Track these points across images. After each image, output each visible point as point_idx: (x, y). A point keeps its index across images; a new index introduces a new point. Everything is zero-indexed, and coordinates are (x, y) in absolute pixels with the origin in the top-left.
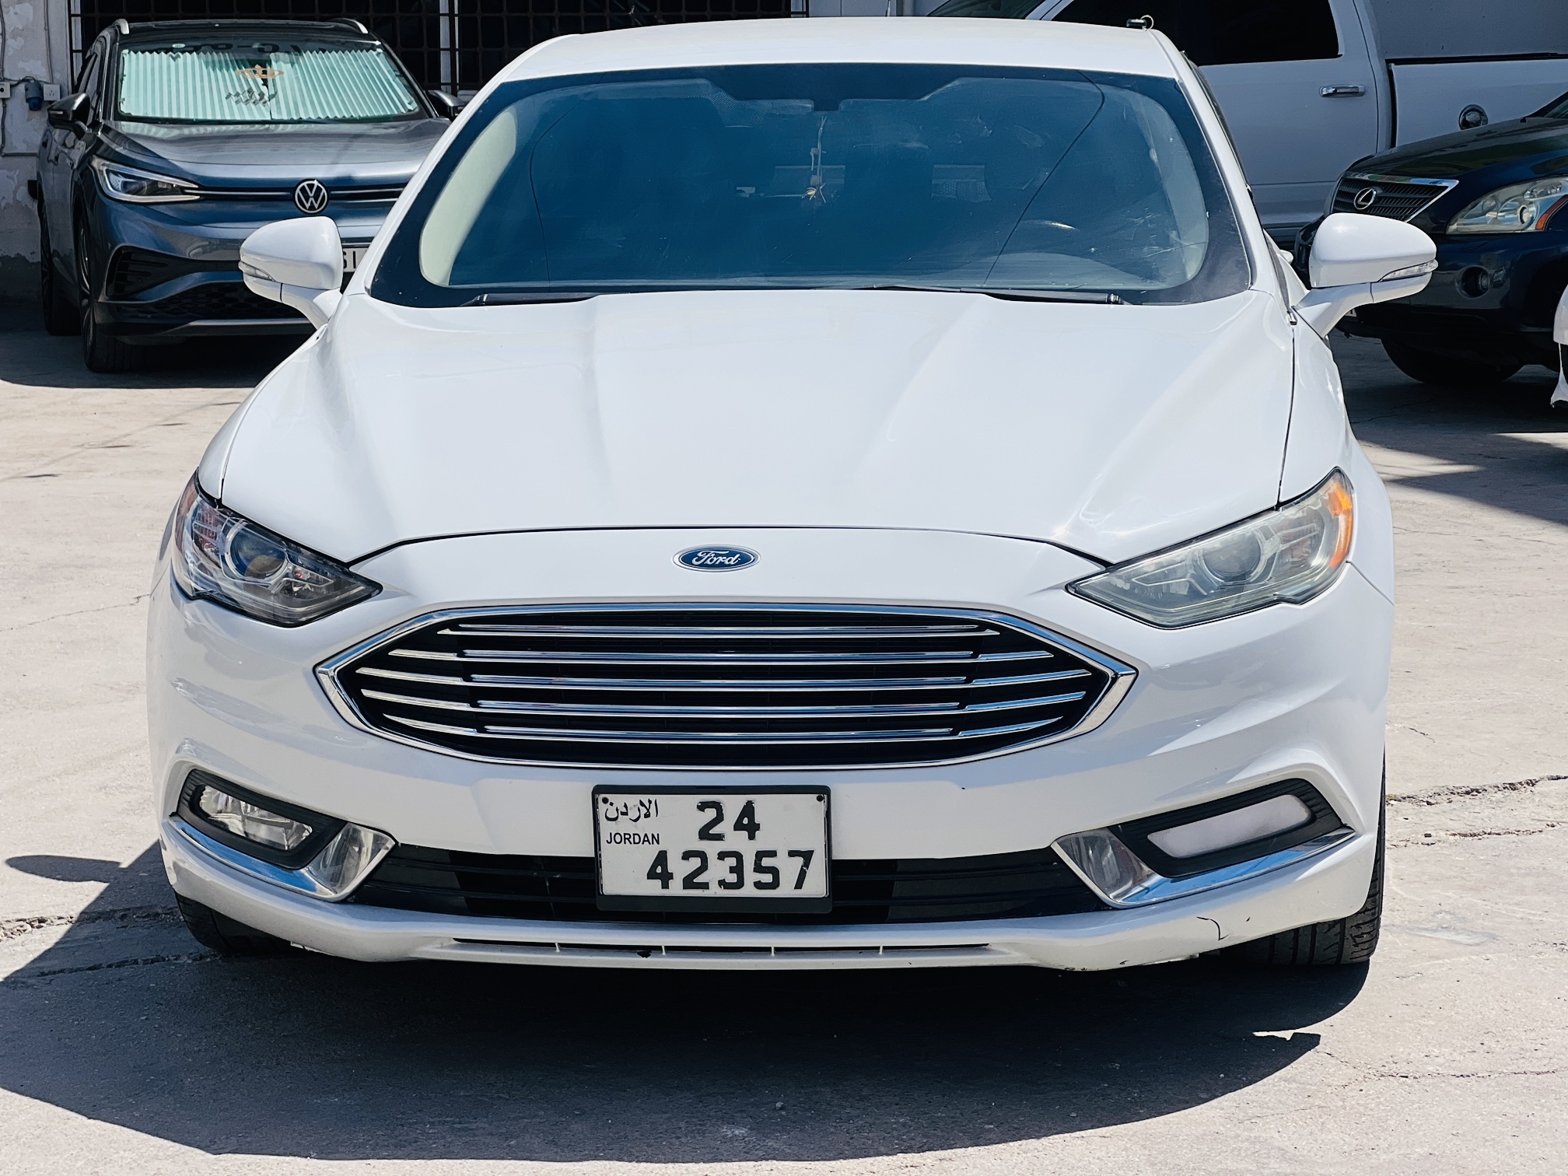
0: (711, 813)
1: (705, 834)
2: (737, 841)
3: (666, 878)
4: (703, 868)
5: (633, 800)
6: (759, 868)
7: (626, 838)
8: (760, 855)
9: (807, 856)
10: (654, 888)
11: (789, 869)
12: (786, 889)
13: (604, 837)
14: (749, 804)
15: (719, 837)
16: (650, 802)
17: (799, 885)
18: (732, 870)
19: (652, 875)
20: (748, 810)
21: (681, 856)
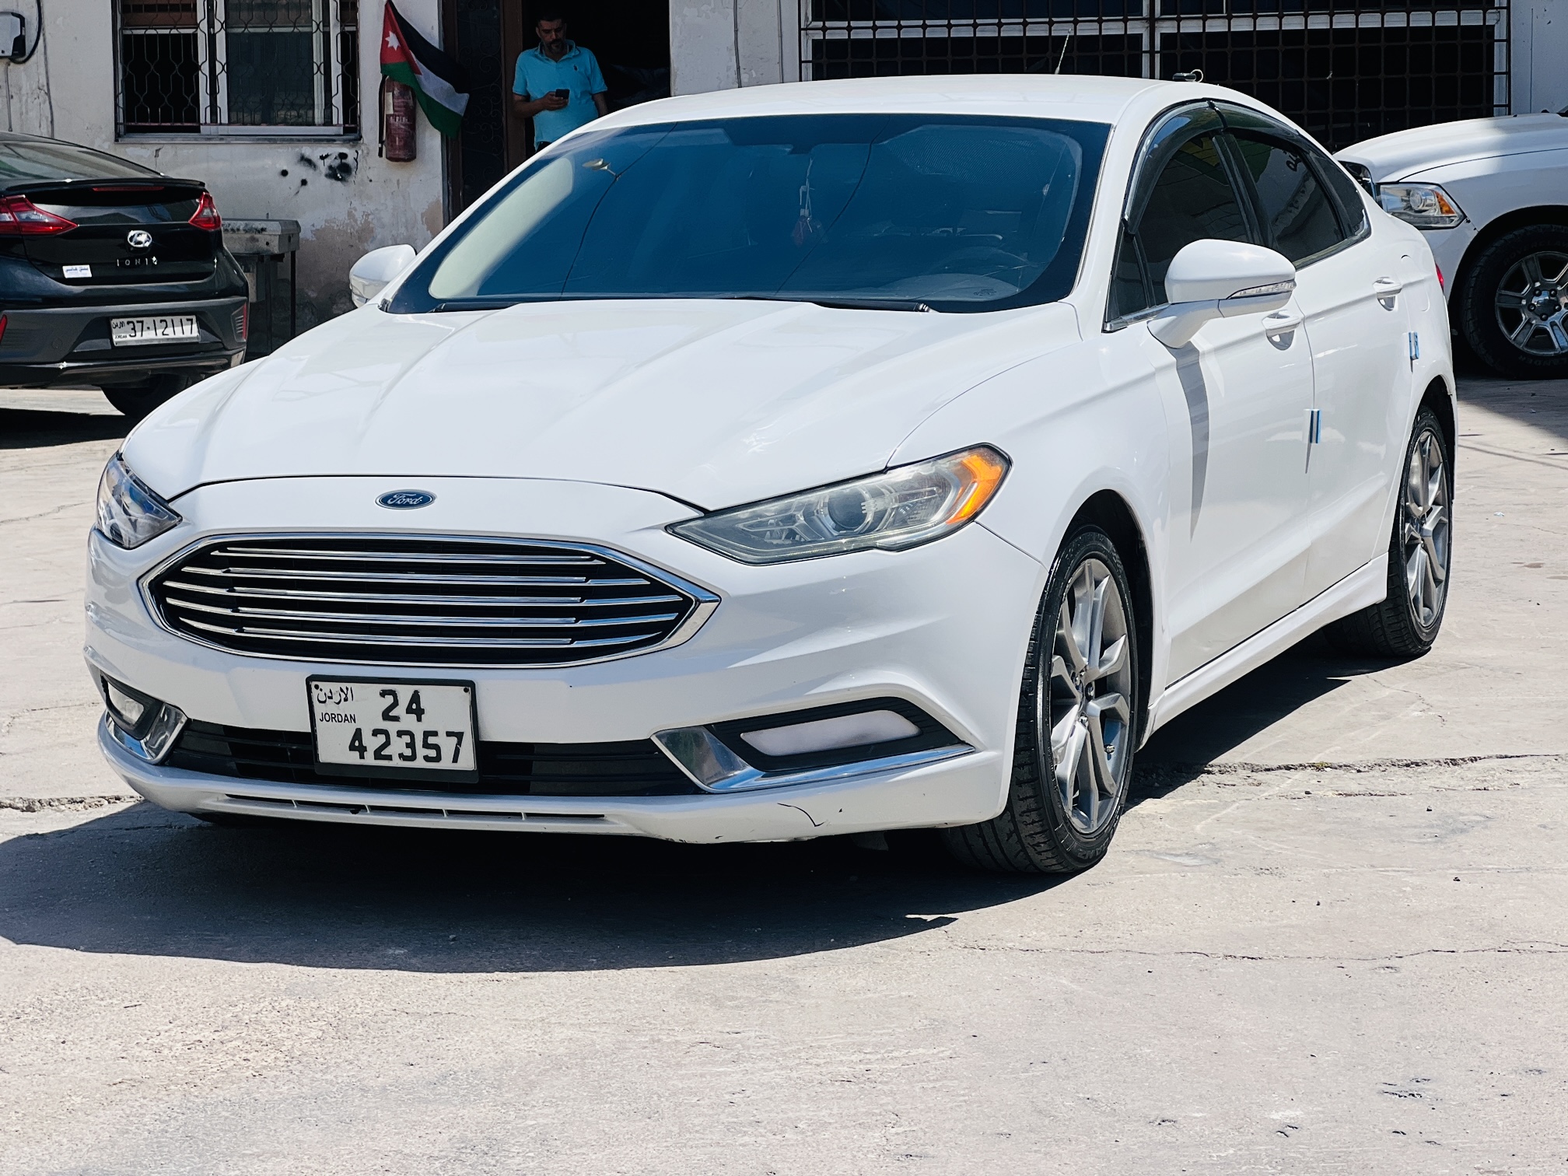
0: (390, 699)
1: (386, 716)
2: (408, 722)
3: (362, 750)
4: (387, 743)
5: (335, 687)
6: (426, 745)
7: (333, 717)
8: (427, 734)
9: (459, 736)
10: (353, 758)
11: (448, 745)
12: (446, 764)
13: (318, 717)
14: (416, 693)
15: (396, 719)
16: (347, 689)
17: (455, 760)
18: (408, 745)
19: (352, 748)
20: (416, 698)
21: (371, 733)
